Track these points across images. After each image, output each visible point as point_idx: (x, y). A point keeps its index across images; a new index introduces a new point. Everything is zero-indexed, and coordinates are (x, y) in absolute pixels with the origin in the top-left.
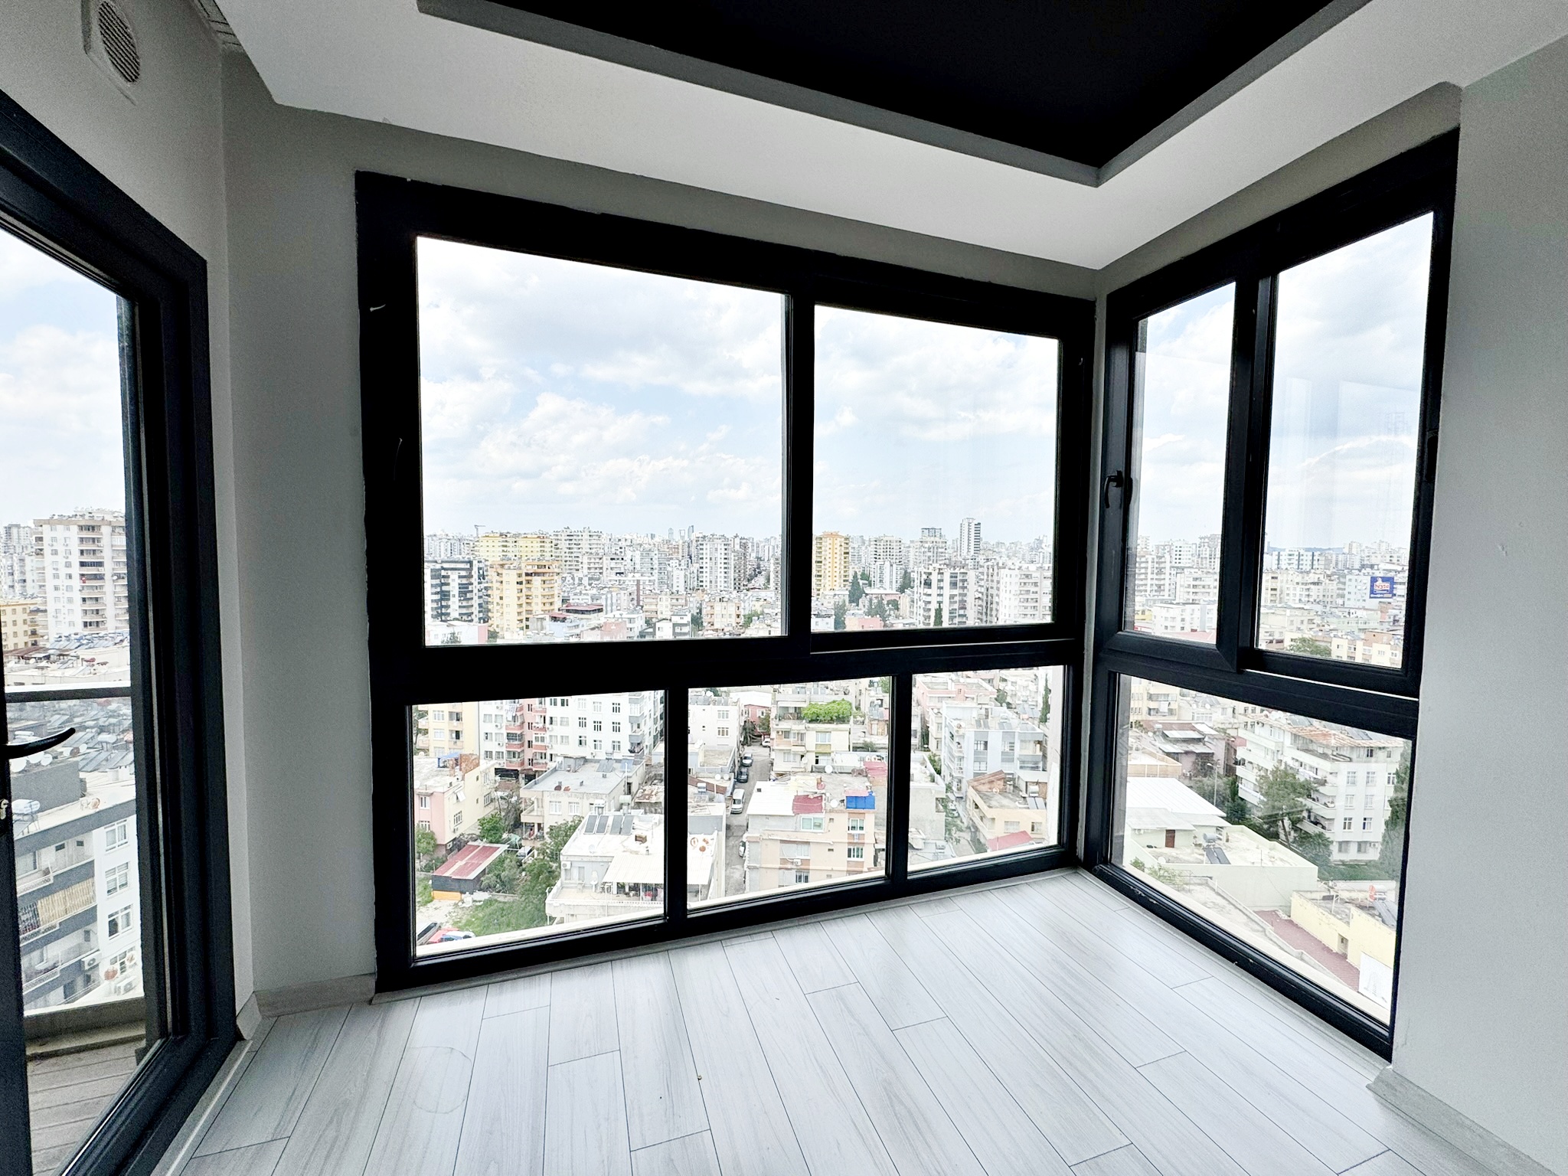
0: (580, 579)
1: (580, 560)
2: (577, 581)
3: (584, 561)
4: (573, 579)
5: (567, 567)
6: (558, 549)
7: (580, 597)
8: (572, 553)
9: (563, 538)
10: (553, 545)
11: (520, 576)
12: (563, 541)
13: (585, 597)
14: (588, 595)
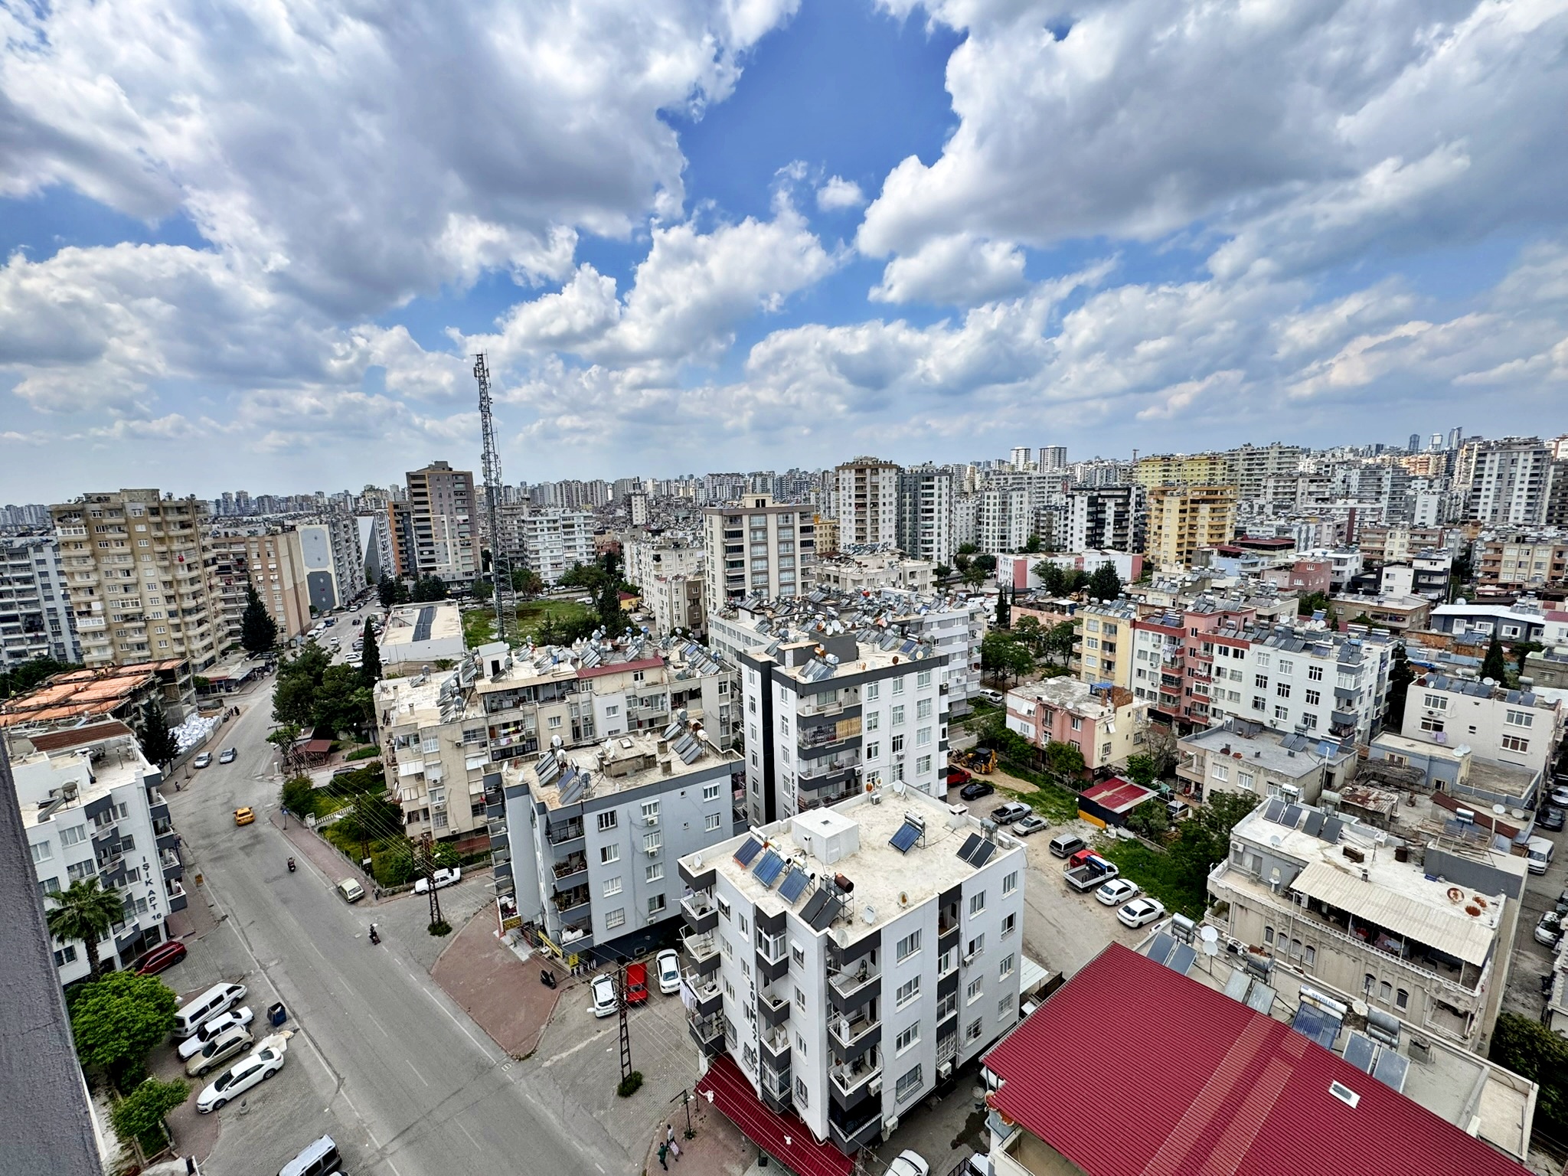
0: (1262, 507)
1: (1263, 483)
2: (1256, 509)
3: (1269, 485)
4: (1251, 507)
5: (1244, 493)
6: (1233, 470)
7: (1261, 529)
8: (1252, 475)
9: (1242, 457)
10: (1226, 466)
11: (1184, 503)
12: (1241, 462)
13: (1268, 529)
14: (1272, 526)
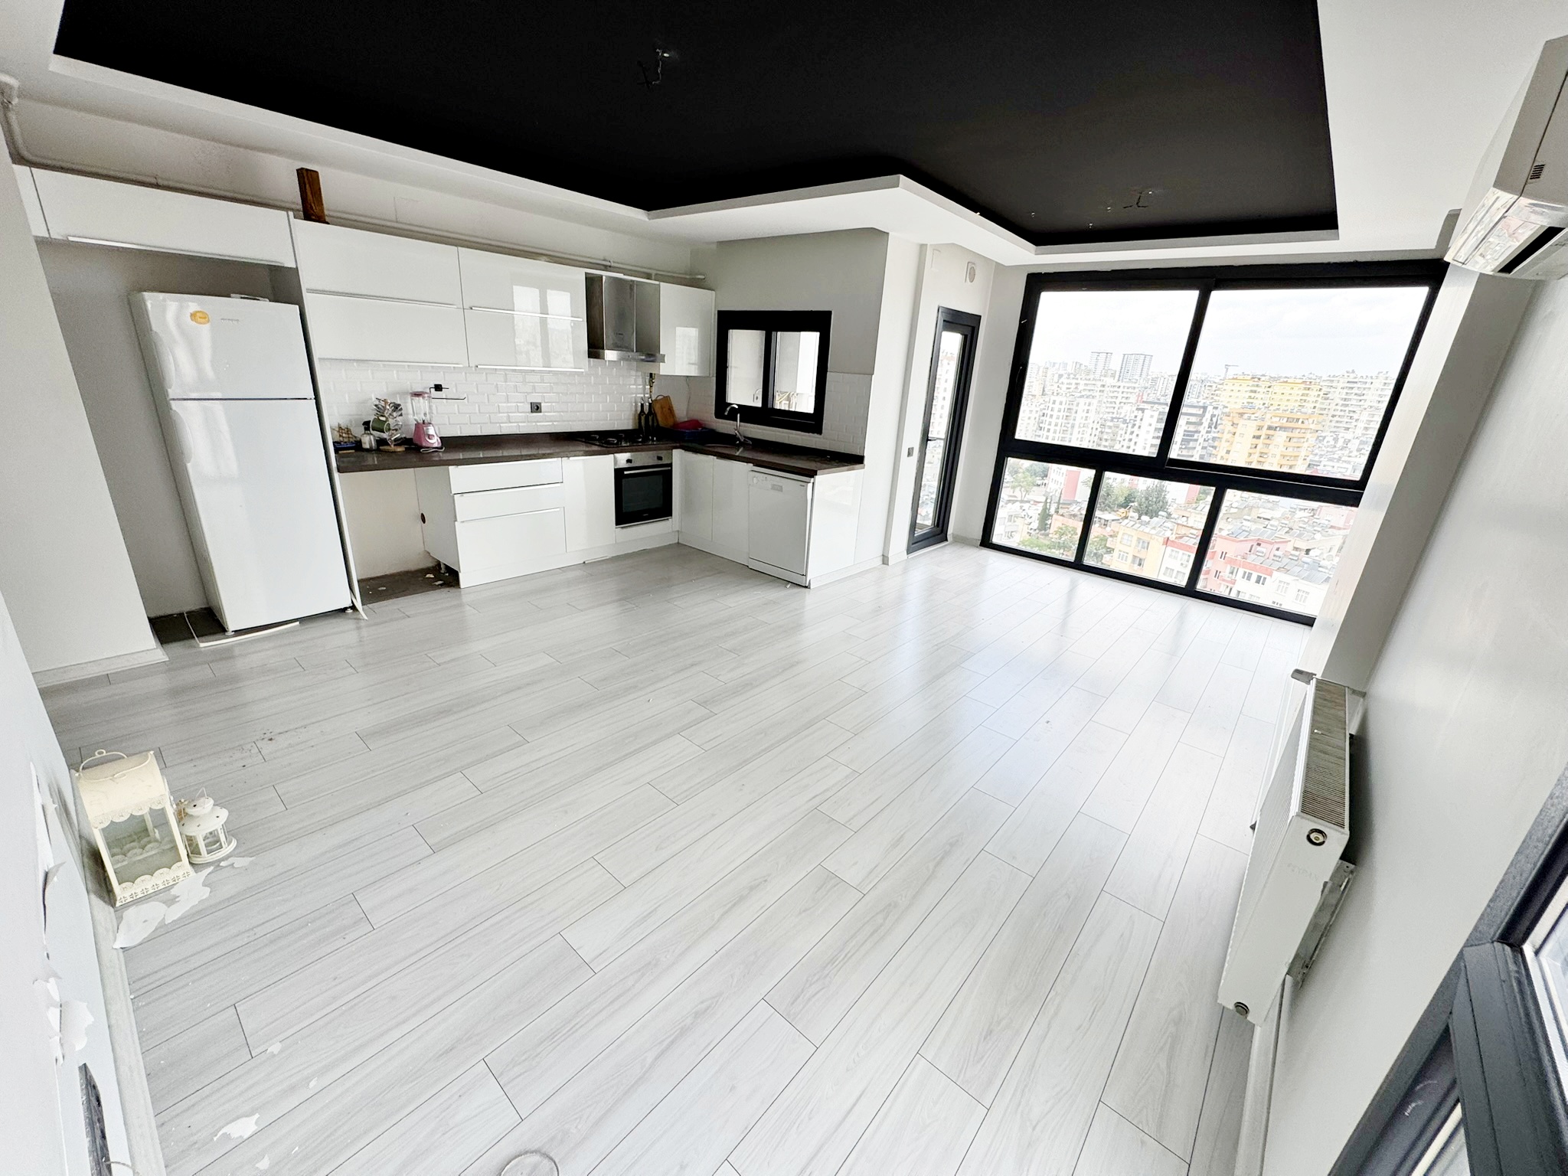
0: (1347, 442)
1: (1356, 416)
2: (1340, 443)
3: (1361, 418)
4: (1336, 440)
5: (1333, 424)
6: (1327, 399)
7: (1336, 465)
8: (1347, 405)
9: (1341, 385)
10: (1321, 393)
11: (1260, 428)
12: (1339, 390)
